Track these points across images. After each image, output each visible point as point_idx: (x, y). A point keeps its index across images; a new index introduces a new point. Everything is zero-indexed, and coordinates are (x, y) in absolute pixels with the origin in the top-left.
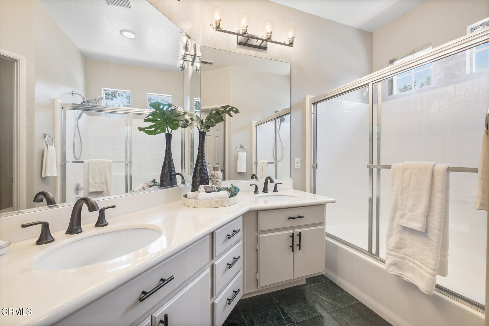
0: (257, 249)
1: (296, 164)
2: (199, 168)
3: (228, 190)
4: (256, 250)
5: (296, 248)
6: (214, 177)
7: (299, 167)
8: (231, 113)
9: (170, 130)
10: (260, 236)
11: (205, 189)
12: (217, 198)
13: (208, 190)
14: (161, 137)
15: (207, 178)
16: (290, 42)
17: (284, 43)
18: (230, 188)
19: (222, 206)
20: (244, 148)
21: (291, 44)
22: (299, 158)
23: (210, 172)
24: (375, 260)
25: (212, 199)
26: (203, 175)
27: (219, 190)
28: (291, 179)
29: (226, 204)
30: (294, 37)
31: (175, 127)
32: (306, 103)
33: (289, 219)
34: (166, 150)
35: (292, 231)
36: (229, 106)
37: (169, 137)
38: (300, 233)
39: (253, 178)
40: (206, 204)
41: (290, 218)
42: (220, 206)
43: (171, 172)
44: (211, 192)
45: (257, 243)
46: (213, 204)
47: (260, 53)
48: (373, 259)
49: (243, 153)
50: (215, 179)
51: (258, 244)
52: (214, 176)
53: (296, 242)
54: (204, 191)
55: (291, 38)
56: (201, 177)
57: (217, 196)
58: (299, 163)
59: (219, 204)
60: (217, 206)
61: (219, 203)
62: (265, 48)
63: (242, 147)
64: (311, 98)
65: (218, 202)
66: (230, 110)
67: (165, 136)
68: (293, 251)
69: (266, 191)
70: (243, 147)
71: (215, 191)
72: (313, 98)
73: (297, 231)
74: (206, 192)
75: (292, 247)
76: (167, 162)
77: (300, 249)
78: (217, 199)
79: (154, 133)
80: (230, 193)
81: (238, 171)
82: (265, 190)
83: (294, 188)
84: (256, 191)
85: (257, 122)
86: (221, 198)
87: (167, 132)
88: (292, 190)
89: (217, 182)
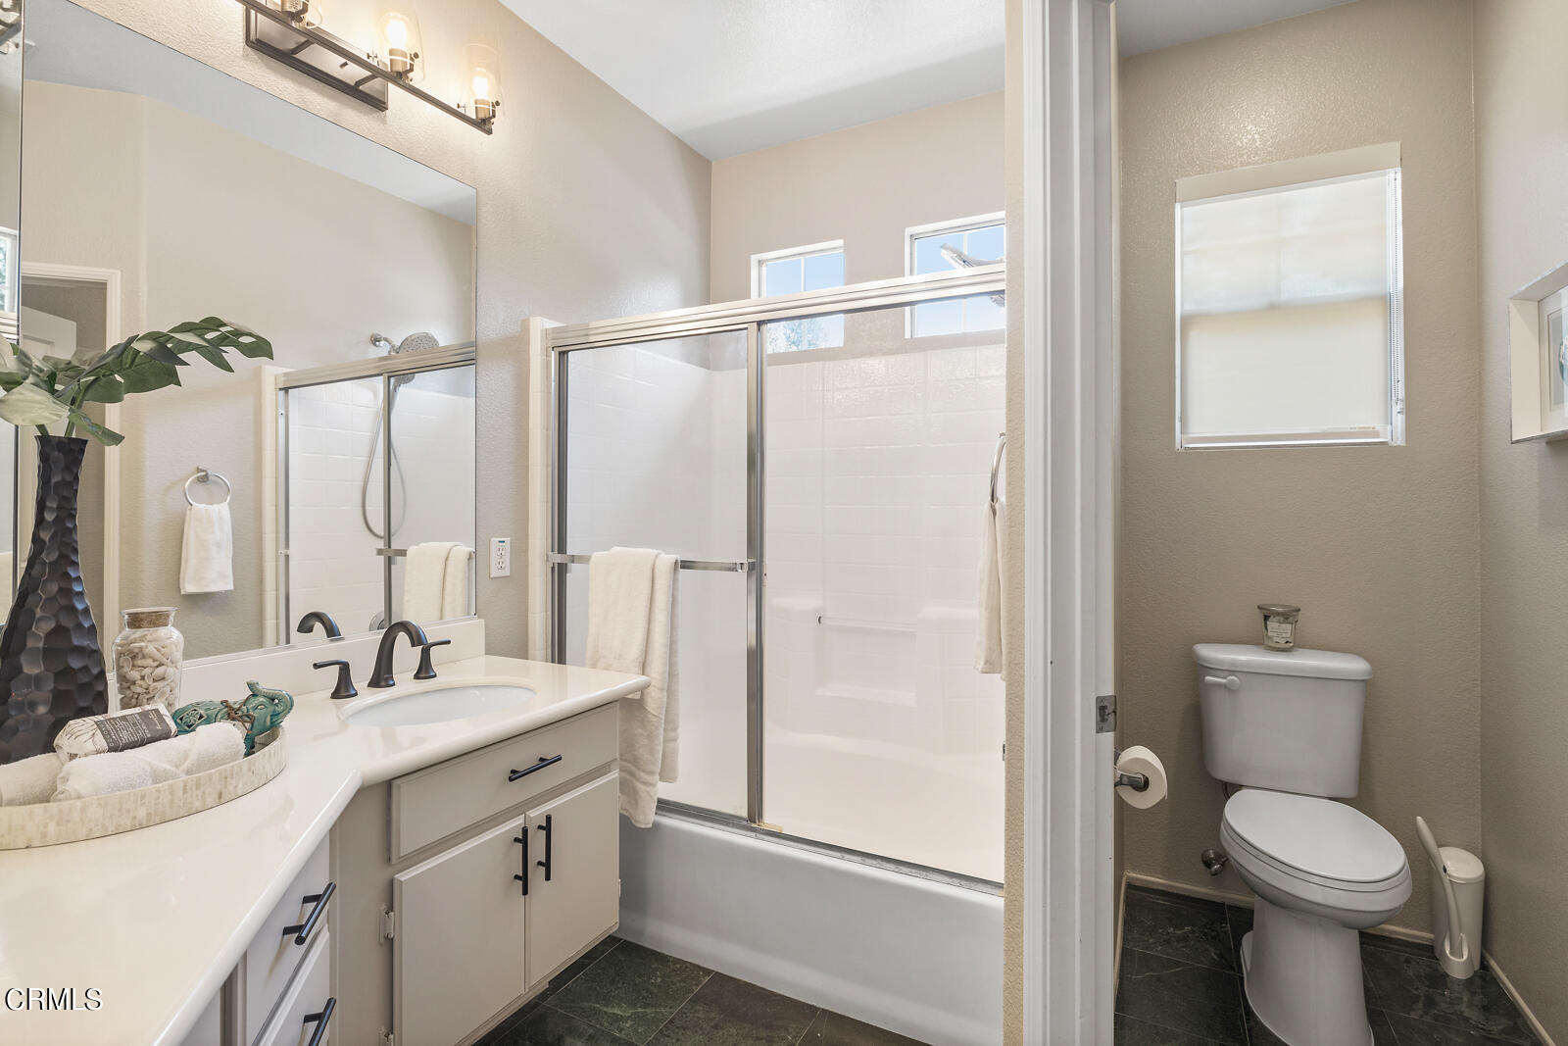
0: (387, 938)
1: (494, 560)
3: (231, 713)
4: (382, 940)
5: (536, 875)
6: (139, 662)
7: (507, 572)
8: (231, 354)
10: (403, 879)
11: (106, 735)
12: (185, 766)
13: (125, 737)
15: (95, 671)
16: (482, 115)
17: (455, 107)
18: (245, 703)
19: (221, 799)
20: (215, 482)
21: (483, 124)
22: (507, 540)
24: (753, 834)
25: (157, 777)
27: (186, 722)
28: (479, 617)
29: (240, 785)
30: (498, 103)
32: (528, 343)
33: (511, 780)
35: (517, 822)
36: (225, 325)
38: (549, 819)
39: (310, 630)
40: (128, 811)
41: (515, 775)
42: (209, 801)
44: (142, 743)
45: (390, 908)
46: (172, 802)
47: (354, 115)
48: (749, 833)
49: (215, 507)
50: (146, 671)
51: (392, 914)
52: (134, 658)
53: (537, 853)
54: (102, 743)
55: (483, 102)
57: (185, 760)
58: (507, 558)
59: (204, 793)
60: (197, 804)
61: (207, 791)
62: (378, 104)
63: (204, 479)
64: (547, 327)
65: (198, 788)
66: (224, 340)
68: (525, 892)
69: (387, 680)
70: (211, 478)
71: (166, 736)
72: (554, 329)
73: (537, 814)
74: (112, 750)
75: (524, 878)
77: (548, 878)
78: (188, 773)
80: (248, 725)
81: (189, 588)
82: (382, 677)
83: (489, 651)
84: (344, 689)
85: (285, 374)
86: (210, 762)
88: (484, 660)
89: (159, 684)
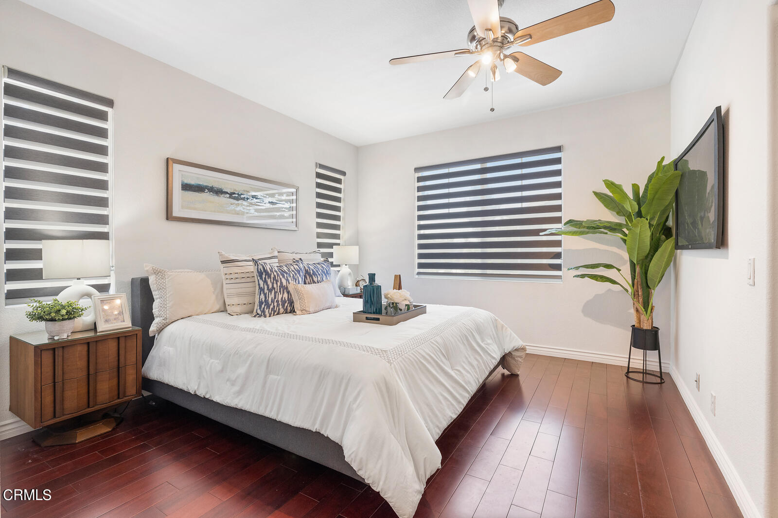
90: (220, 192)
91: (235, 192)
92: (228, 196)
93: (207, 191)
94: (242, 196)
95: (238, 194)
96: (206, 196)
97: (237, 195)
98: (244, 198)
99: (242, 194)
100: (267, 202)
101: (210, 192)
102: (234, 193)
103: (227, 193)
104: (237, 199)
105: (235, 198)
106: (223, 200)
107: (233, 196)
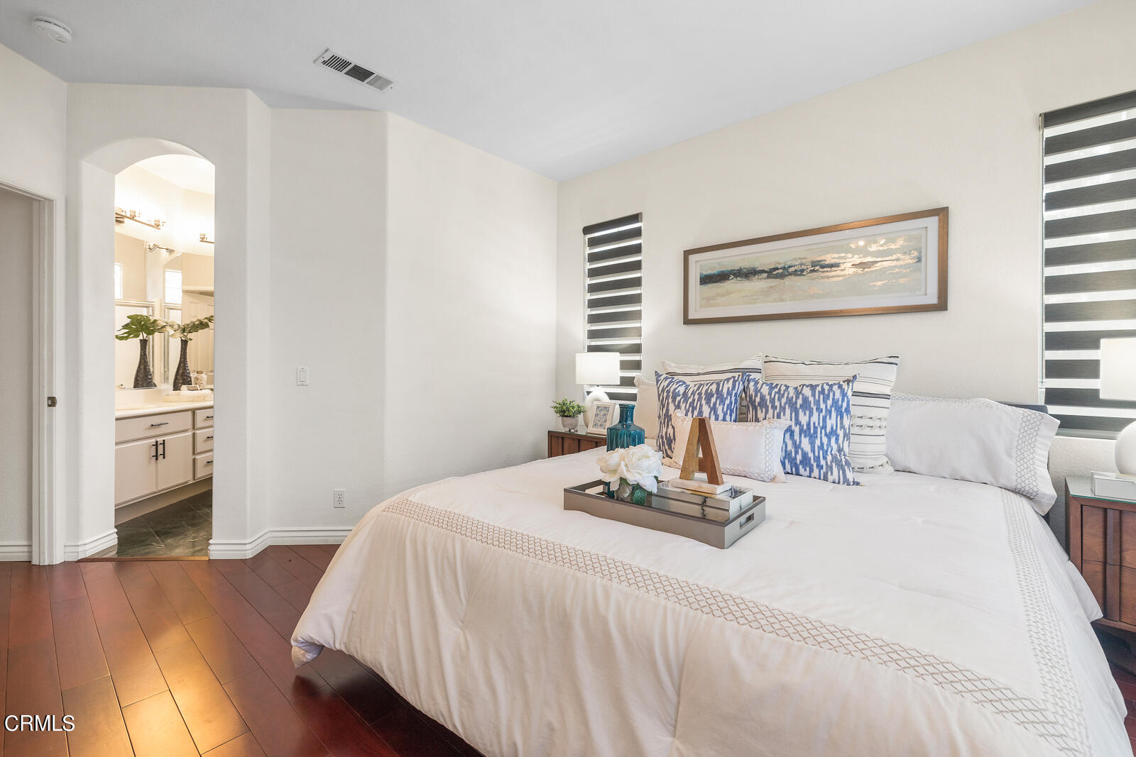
2: (181, 371)
9: (145, 335)
11: (188, 388)
13: (191, 389)
14: (134, 344)
15: (189, 379)
23: (193, 375)
26: (185, 378)
27: (202, 389)
31: (151, 332)
34: (141, 355)
37: (144, 343)
43: (146, 376)
44: (194, 391)
50: (198, 381)
52: (197, 379)
54: (187, 390)
56: (184, 379)
57: (200, 394)
67: (139, 342)
71: (198, 390)
74: (189, 391)
76: (142, 367)
79: (126, 338)
87: (141, 337)
89: (201, 383)
90: (752, 273)
91: (777, 266)
92: (765, 275)
93: (732, 277)
94: (791, 270)
95: (784, 268)
96: (732, 285)
97: (781, 271)
98: (796, 270)
99: (790, 267)
100: (850, 265)
101: (736, 278)
102: (777, 269)
103: (763, 271)
104: (782, 276)
105: (777, 277)
106: (758, 284)
107: (774, 273)
